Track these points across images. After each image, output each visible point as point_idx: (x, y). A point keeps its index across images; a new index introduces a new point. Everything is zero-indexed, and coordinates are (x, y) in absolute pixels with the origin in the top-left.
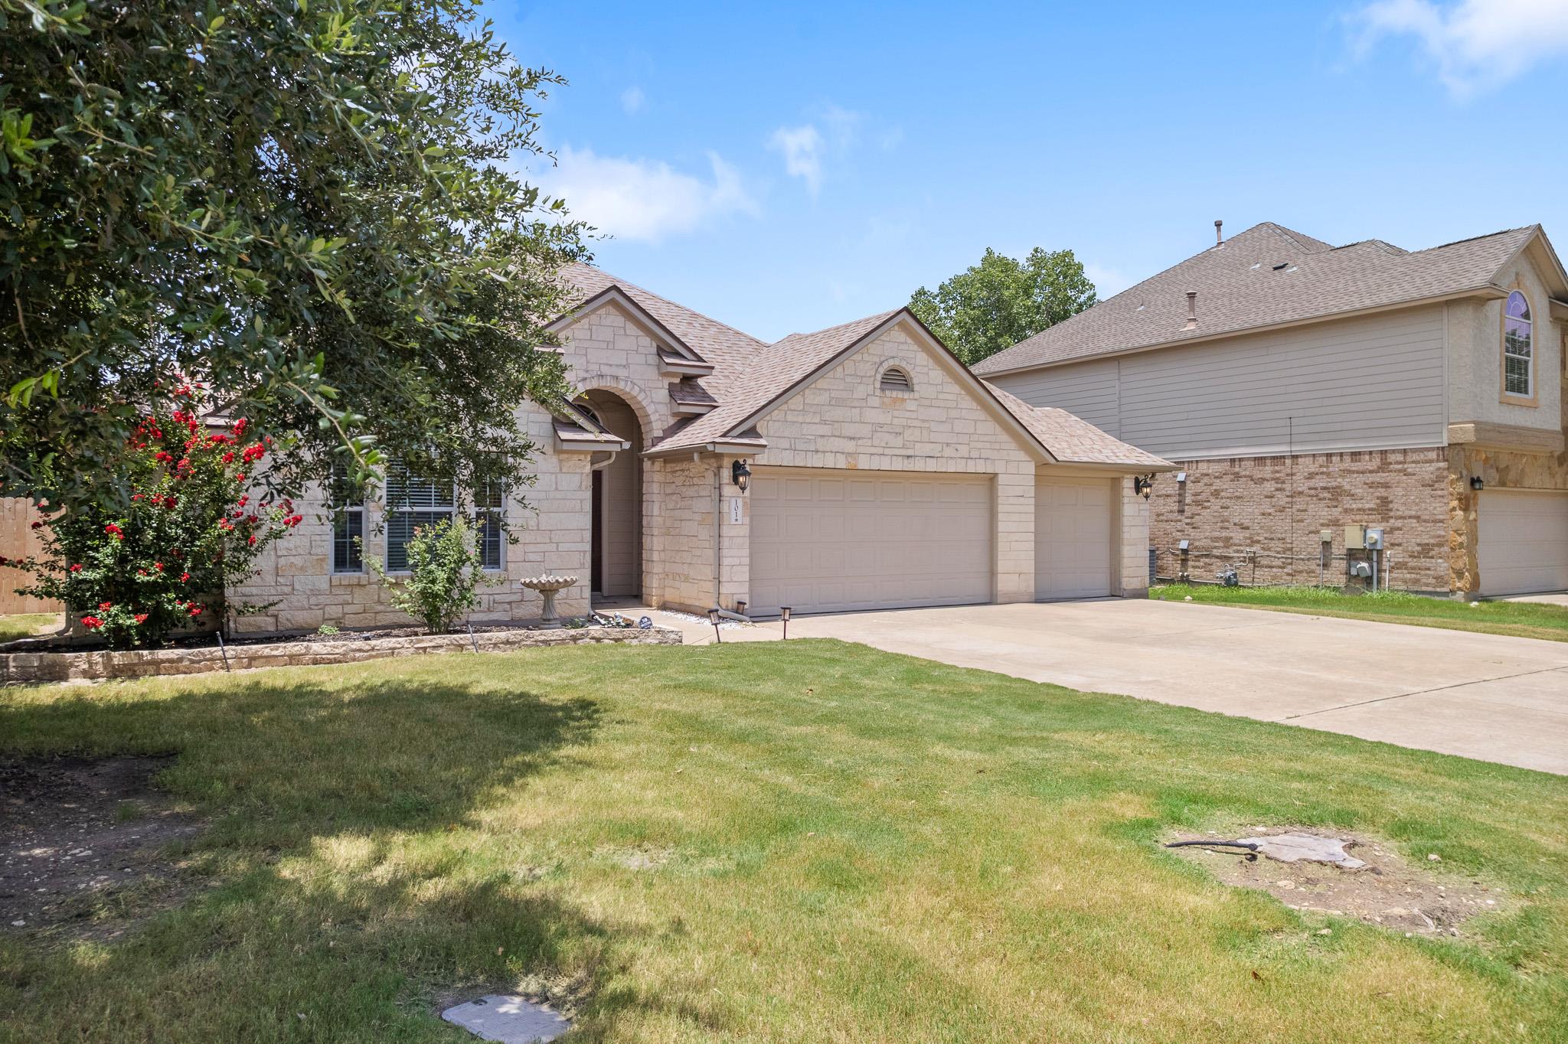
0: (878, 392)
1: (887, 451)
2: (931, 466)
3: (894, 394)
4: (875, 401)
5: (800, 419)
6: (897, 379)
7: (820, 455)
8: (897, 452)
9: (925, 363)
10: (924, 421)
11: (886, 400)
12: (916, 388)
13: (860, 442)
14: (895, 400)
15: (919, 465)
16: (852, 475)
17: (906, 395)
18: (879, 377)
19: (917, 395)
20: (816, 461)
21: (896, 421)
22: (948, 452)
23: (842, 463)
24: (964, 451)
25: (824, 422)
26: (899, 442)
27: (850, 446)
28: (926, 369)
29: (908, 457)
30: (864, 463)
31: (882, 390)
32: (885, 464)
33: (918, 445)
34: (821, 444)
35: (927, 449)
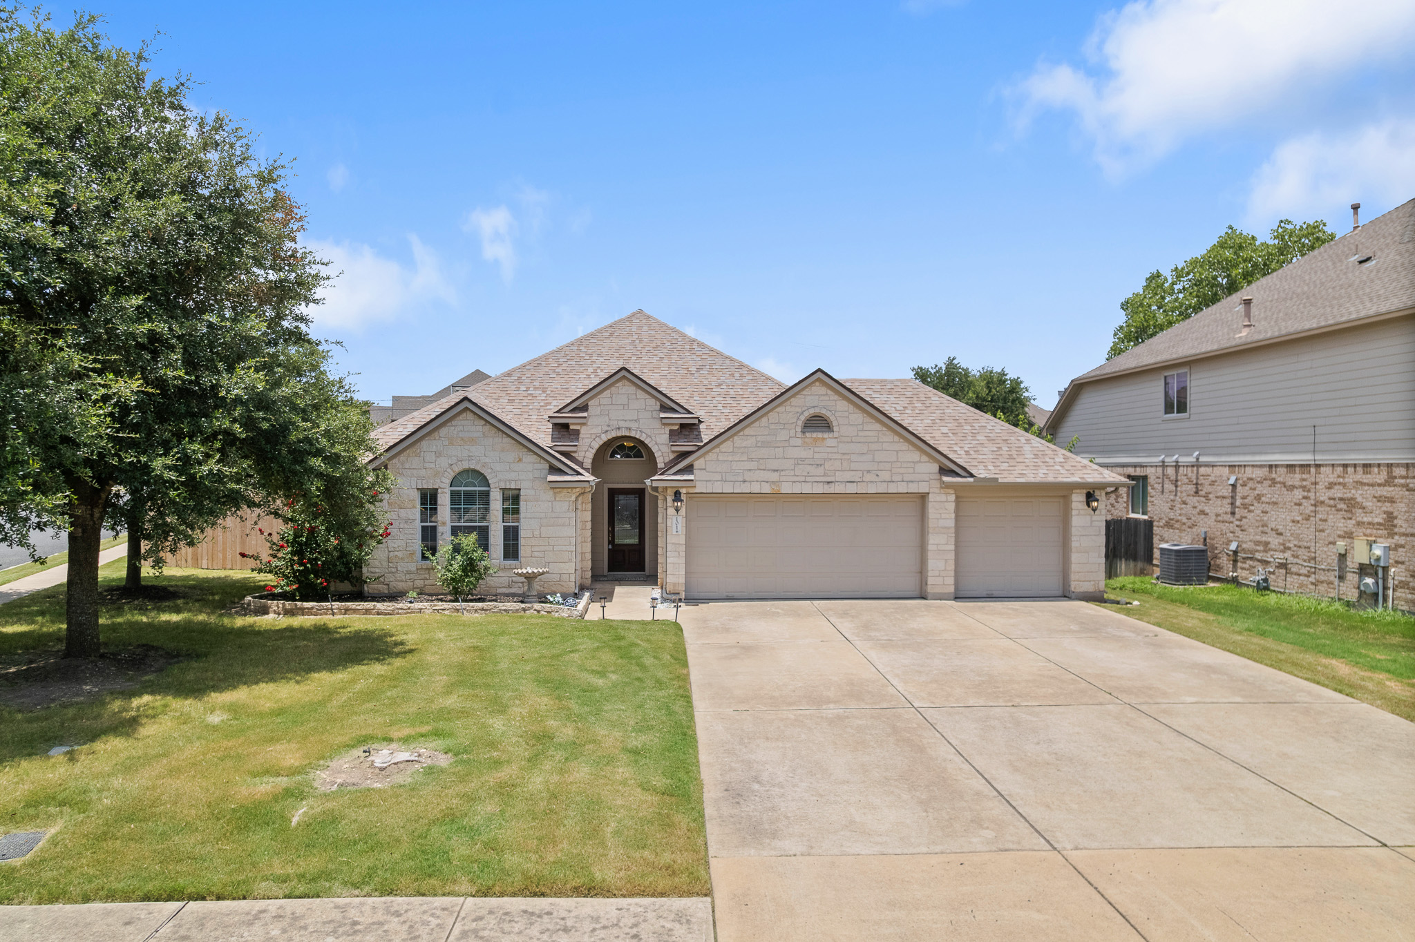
0: (799, 435)
1: (808, 479)
2: (851, 489)
3: (814, 435)
4: (798, 442)
5: (730, 458)
6: (818, 423)
7: (746, 484)
8: (818, 479)
9: (846, 409)
10: (844, 454)
11: (806, 440)
12: (835, 429)
13: (783, 473)
14: (816, 440)
15: (839, 489)
16: (776, 498)
17: (826, 435)
18: (800, 423)
19: (836, 434)
20: (745, 488)
21: (817, 456)
22: (868, 477)
23: (766, 489)
24: (885, 476)
25: (751, 460)
26: (820, 471)
27: (774, 477)
28: (846, 414)
29: (828, 482)
30: (786, 489)
31: (803, 432)
32: (807, 489)
33: (837, 473)
34: (748, 476)
35: (848, 476)
